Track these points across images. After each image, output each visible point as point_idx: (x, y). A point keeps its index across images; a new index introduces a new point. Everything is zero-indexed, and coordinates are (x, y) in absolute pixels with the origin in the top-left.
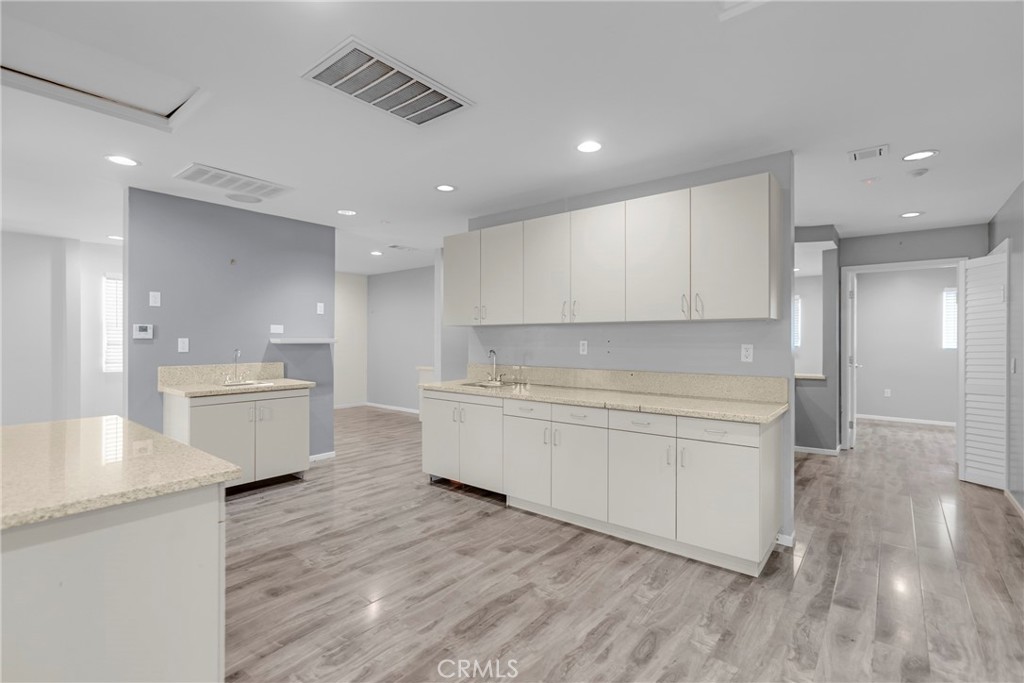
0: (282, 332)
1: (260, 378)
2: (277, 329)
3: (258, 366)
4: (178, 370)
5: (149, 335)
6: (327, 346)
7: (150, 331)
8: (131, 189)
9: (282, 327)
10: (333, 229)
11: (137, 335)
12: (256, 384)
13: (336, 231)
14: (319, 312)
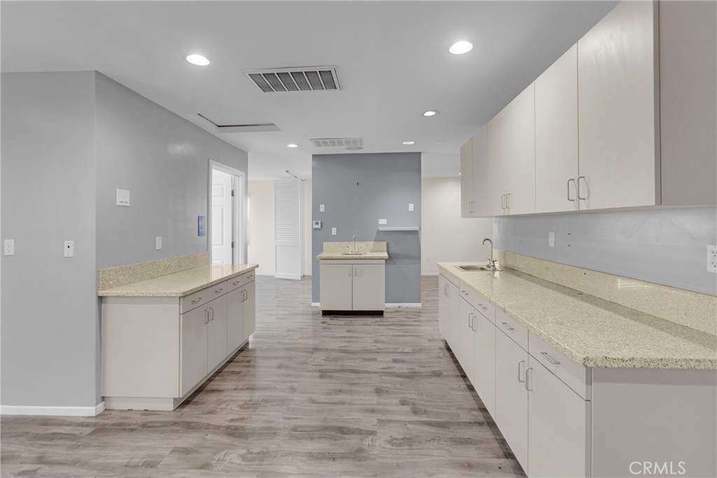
0: (386, 223)
1: (372, 251)
2: (383, 221)
3: (371, 243)
4: (331, 244)
5: (319, 226)
6: (416, 233)
7: (320, 224)
8: (313, 155)
9: (386, 220)
10: (420, 153)
11: (315, 226)
12: (370, 255)
13: (422, 155)
14: (410, 210)
